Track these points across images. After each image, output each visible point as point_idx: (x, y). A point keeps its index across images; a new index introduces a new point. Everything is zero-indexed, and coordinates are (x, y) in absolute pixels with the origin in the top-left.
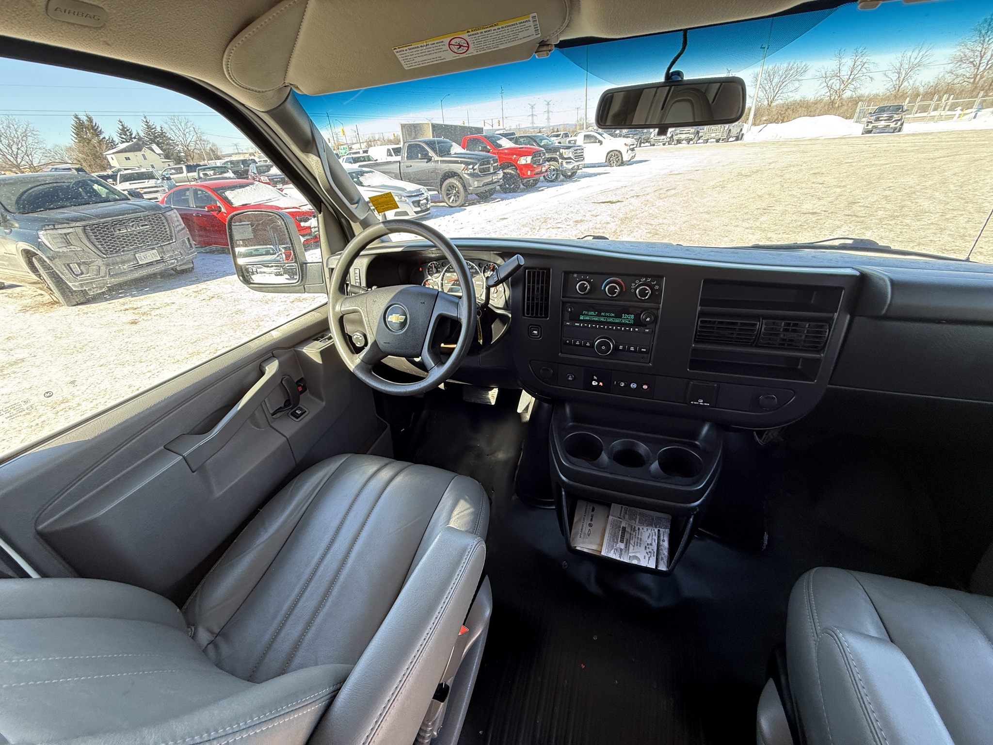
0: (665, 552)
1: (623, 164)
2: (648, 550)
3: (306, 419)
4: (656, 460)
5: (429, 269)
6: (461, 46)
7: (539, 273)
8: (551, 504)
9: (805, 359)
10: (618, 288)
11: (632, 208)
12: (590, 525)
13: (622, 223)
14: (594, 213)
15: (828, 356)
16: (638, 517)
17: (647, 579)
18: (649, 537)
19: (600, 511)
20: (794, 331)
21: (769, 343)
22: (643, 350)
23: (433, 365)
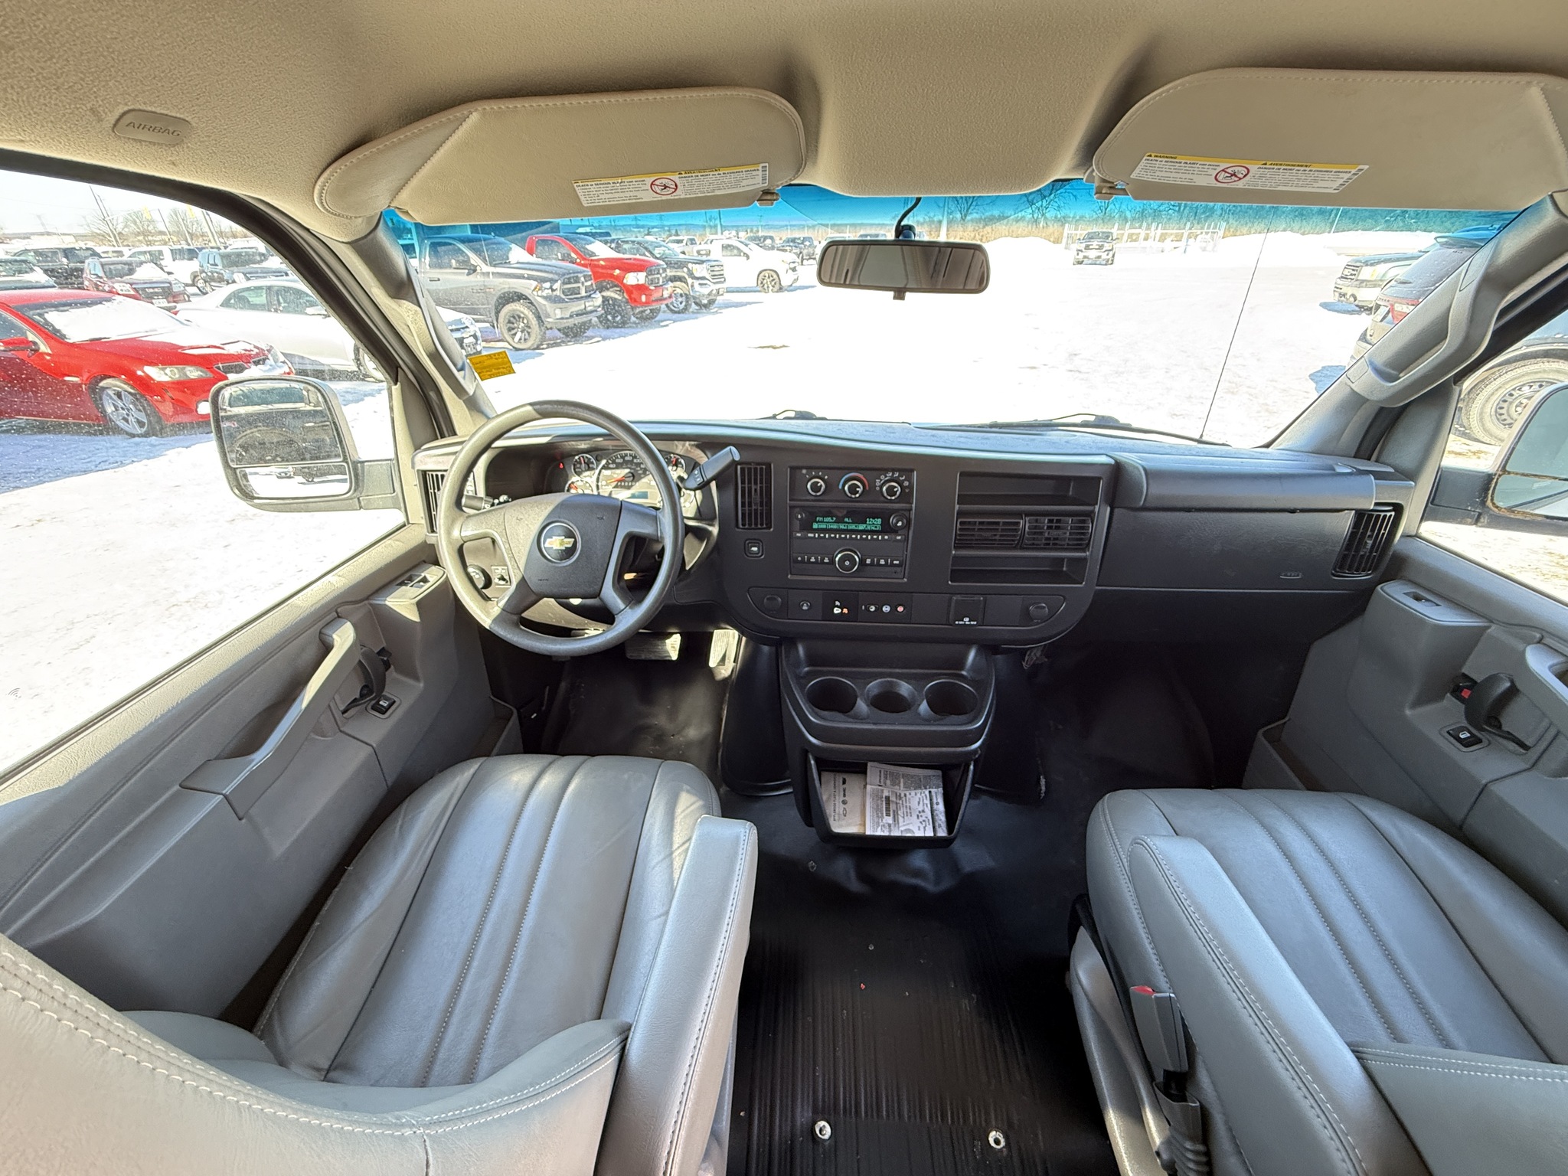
0: (942, 818)
2: (921, 819)
3: (396, 714)
4: (923, 701)
5: (574, 465)
6: (666, 187)
7: (756, 469)
9: (1070, 559)
10: (859, 484)
12: (844, 802)
15: (1093, 553)
16: (902, 780)
17: (919, 860)
18: (919, 803)
19: (853, 781)
20: (1058, 528)
21: (1033, 544)
22: (895, 562)
23: (622, 607)
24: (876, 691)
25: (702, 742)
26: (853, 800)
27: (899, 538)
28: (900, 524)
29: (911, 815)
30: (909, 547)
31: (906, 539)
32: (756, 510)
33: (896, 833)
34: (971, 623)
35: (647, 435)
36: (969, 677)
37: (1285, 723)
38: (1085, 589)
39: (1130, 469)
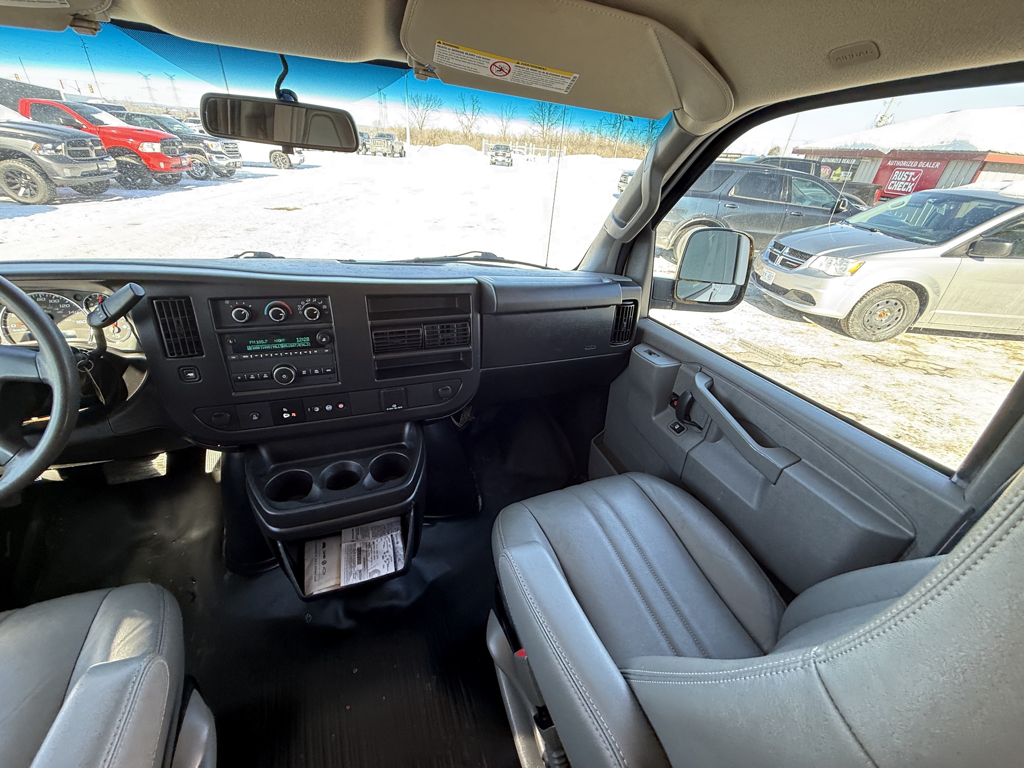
0: (401, 552)
2: (385, 559)
4: (368, 473)
9: (461, 353)
10: (283, 311)
12: (324, 563)
15: (474, 347)
16: (370, 532)
18: (384, 546)
19: (331, 543)
20: (448, 331)
21: (434, 345)
22: (327, 370)
23: (8, 456)
24: (330, 474)
26: (331, 559)
27: (327, 351)
28: (324, 340)
29: (377, 558)
30: (337, 357)
31: (333, 351)
32: (183, 341)
33: (366, 578)
34: (399, 408)
36: (408, 446)
37: (604, 433)
38: (474, 372)
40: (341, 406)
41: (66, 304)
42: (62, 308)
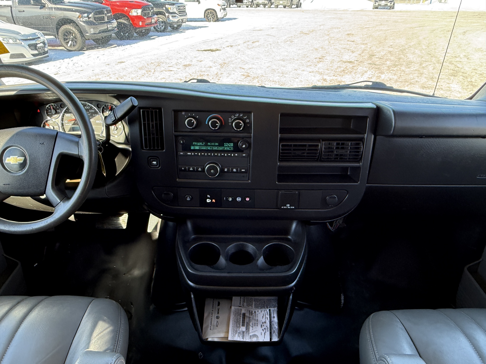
0: (276, 326)
1: (218, 20)
2: (263, 328)
4: (261, 256)
5: (47, 111)
7: (152, 112)
8: (184, 306)
9: (351, 167)
10: (218, 122)
11: (228, 56)
12: (218, 318)
13: (222, 67)
14: (198, 59)
15: (364, 164)
16: (254, 302)
17: (266, 351)
18: (263, 317)
19: (224, 304)
20: (343, 148)
21: (328, 158)
22: (242, 170)
23: (58, 201)
24: (233, 251)
25: (141, 278)
26: (223, 316)
27: (244, 155)
28: (244, 146)
29: (257, 326)
30: (251, 160)
31: (249, 156)
32: (153, 138)
33: (247, 339)
34: (292, 207)
35: (72, 90)
36: (292, 240)
37: (480, 262)
38: (360, 186)
39: (385, 111)
40: (248, 199)
41: (92, 109)
42: (90, 112)
